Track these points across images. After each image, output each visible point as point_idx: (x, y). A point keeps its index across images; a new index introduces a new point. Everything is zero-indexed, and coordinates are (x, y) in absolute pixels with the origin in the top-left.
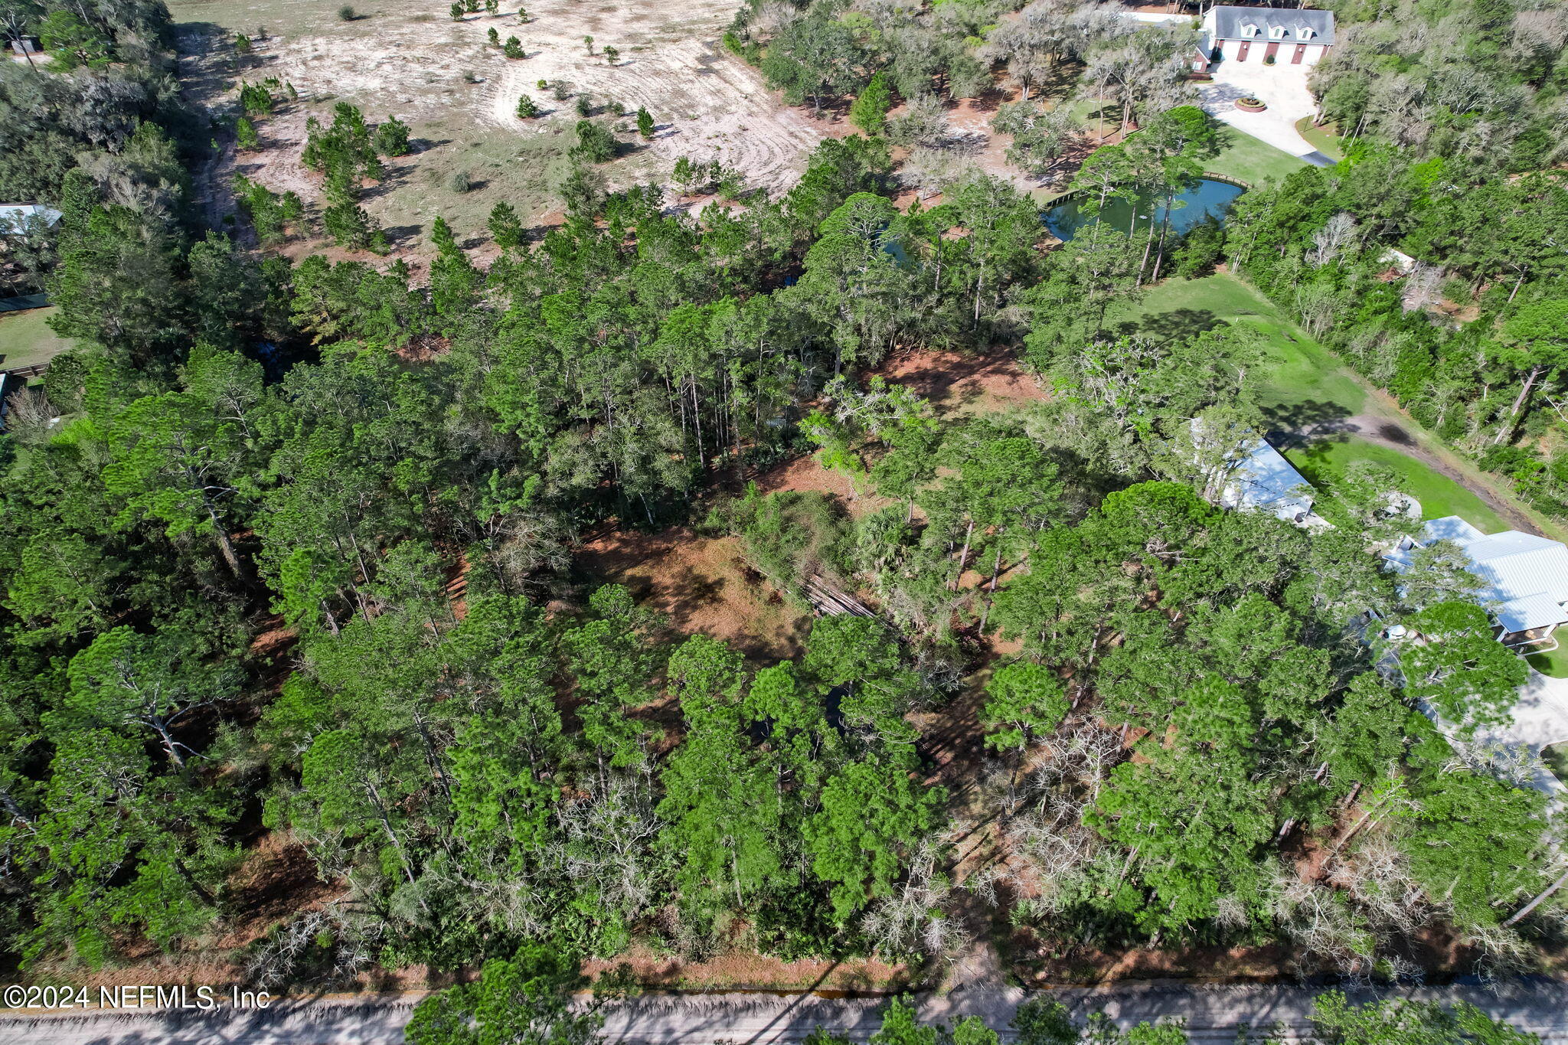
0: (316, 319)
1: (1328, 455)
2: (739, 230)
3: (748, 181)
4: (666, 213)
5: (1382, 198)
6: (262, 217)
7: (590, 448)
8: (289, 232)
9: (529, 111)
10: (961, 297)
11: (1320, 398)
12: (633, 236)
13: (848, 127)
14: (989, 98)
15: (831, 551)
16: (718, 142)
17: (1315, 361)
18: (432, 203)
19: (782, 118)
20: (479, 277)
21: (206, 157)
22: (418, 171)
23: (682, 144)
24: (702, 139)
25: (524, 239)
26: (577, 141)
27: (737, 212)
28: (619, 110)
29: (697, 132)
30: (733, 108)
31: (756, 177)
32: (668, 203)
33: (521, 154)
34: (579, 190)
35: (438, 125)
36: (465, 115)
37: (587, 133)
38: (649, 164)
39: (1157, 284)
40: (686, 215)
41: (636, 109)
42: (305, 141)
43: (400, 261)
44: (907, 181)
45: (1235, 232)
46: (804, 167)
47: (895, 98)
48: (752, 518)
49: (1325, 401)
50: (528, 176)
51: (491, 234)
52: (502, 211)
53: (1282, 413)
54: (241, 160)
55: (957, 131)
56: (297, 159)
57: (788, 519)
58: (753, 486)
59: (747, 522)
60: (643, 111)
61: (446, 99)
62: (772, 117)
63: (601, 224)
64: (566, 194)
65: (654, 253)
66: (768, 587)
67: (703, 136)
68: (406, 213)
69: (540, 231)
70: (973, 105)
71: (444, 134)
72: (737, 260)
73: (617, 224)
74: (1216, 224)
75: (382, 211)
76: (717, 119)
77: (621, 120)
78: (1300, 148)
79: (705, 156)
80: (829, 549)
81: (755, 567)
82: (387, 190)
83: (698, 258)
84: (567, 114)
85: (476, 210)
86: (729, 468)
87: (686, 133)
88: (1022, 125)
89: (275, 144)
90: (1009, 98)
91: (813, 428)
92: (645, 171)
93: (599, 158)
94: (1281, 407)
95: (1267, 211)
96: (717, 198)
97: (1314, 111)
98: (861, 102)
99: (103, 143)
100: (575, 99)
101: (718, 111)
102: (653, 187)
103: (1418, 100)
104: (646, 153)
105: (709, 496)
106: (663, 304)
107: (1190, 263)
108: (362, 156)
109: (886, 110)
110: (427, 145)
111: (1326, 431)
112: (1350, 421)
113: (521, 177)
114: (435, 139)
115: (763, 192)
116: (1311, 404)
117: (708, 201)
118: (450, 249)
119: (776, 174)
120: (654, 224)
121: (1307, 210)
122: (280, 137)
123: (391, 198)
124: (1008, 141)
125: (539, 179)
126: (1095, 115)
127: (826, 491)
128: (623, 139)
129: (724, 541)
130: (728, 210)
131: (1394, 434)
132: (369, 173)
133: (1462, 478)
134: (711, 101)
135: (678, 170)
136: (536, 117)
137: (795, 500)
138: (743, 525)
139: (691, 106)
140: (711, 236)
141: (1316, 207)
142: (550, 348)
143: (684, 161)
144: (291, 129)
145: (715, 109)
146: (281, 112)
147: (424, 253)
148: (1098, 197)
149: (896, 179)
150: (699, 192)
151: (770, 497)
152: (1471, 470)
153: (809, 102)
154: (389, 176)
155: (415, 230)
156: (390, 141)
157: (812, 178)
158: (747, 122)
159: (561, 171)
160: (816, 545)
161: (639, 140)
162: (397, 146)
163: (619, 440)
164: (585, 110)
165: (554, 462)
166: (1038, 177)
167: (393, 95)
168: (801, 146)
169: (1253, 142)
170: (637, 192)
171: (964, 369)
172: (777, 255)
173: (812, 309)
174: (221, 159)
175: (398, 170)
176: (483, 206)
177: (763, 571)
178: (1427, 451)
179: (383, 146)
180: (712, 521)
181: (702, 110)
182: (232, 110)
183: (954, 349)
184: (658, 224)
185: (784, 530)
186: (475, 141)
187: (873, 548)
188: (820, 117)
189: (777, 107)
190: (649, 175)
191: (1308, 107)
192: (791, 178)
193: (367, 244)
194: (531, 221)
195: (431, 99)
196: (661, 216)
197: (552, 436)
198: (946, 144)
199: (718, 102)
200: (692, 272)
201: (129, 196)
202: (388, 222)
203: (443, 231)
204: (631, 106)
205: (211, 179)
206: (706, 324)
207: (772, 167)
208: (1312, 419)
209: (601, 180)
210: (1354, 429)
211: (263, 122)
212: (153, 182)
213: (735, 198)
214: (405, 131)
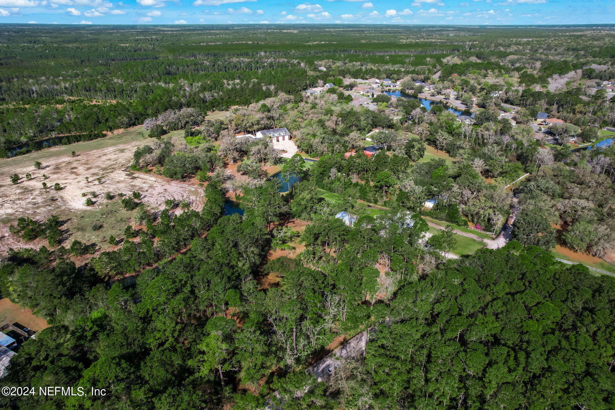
4: (171, 215)
9: (91, 203)
13: (195, 181)
16: (162, 195)
23: (152, 199)
24: (156, 196)
28: (122, 195)
29: (152, 194)
33: (102, 215)
38: (148, 206)
50: (113, 220)
51: (124, 237)
59: (272, 268)
67: (155, 194)
69: (137, 232)
71: (65, 217)
76: (154, 189)
80: (296, 264)
81: (282, 275)
84: (103, 200)
87: (149, 195)
90: (228, 164)
97: (297, 150)
100: (101, 196)
101: (152, 187)
104: (143, 203)
110: (64, 222)
134: (146, 185)
136: (94, 204)
139: (142, 188)
150: (172, 208)
152: (383, 207)
158: (164, 188)
160: (292, 265)
161: (137, 201)
164: (110, 197)
168: (187, 190)
175: (63, 231)
178: (374, 207)
179: (51, 226)
180: (266, 271)
181: (146, 188)
185: (283, 266)
186: (80, 216)
187: (307, 258)
188: (184, 181)
192: (194, 198)
199: (149, 185)
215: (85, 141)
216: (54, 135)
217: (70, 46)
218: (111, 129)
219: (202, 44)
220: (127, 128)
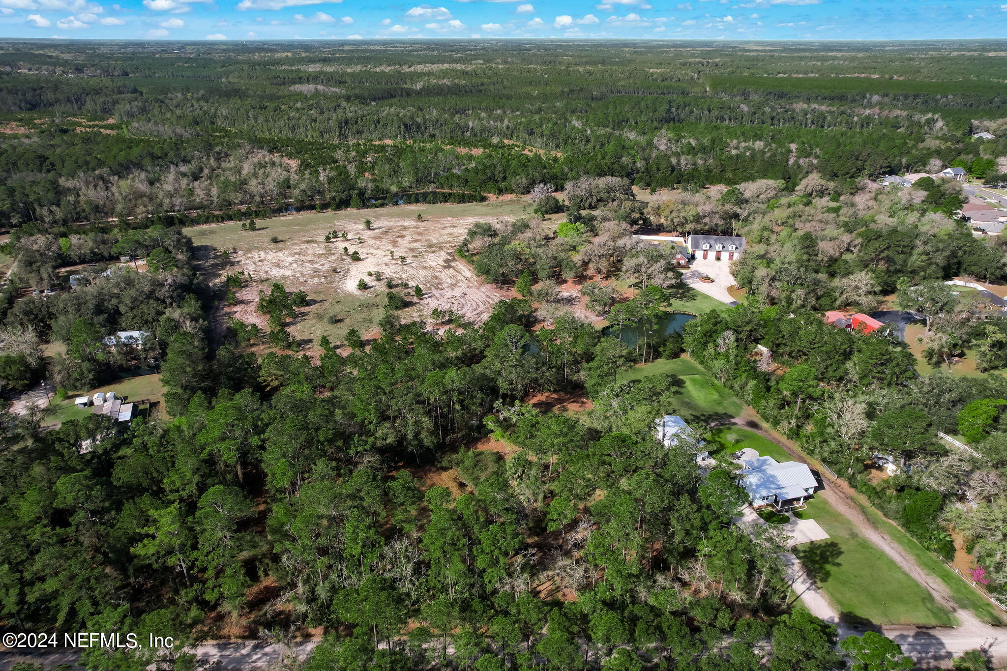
0: (270, 379)
1: (721, 435)
2: (460, 341)
3: (466, 318)
4: (428, 332)
5: (748, 323)
6: (241, 335)
7: (394, 428)
8: (252, 342)
9: (363, 286)
10: (558, 369)
11: (721, 410)
12: (412, 343)
13: (514, 293)
14: (581, 278)
15: (496, 473)
16: (453, 300)
17: (721, 395)
18: (318, 329)
19: (483, 289)
20: (343, 361)
21: (212, 308)
22: (311, 314)
23: (436, 301)
24: (445, 299)
25: (362, 345)
26: (387, 300)
27: (460, 332)
28: (406, 286)
29: (442, 295)
30: (460, 284)
31: (470, 316)
32: (428, 328)
33: (360, 306)
34: (388, 323)
35: (320, 293)
36: (332, 288)
37: (391, 297)
38: (420, 311)
39: (652, 362)
40: (437, 334)
41: (414, 285)
42: (257, 299)
43: (305, 355)
44: (540, 318)
45: (688, 339)
46: (492, 311)
47: (535, 279)
48: (462, 462)
49: (724, 412)
50: (363, 316)
51: (346, 342)
52: (353, 332)
53: (703, 418)
54: (227, 310)
55: (566, 294)
56: (253, 308)
57: (478, 461)
58: (462, 449)
59: (460, 463)
60: (417, 287)
61: (323, 280)
62: (478, 288)
63: (397, 338)
64: (381, 324)
65: (422, 350)
66: (469, 489)
67: (446, 297)
68: (306, 333)
69: (369, 342)
70: (574, 282)
71: (322, 297)
72: (459, 353)
73: (405, 338)
74: (679, 336)
75: (297, 331)
76: (453, 290)
77: (407, 290)
78: (728, 299)
79: (447, 307)
80: (494, 472)
81: (463, 481)
82: (296, 323)
83: (441, 352)
84: (381, 287)
85: (339, 332)
86: (454, 442)
87: (438, 296)
88: (593, 292)
89: (242, 302)
90: (591, 278)
91: (489, 422)
92: (418, 314)
93: (397, 308)
94: (703, 415)
95: (699, 329)
96: (451, 326)
97: (734, 283)
98: (519, 281)
99: (171, 304)
100: (385, 280)
101: (453, 286)
102: (422, 321)
103: (773, 279)
104: (419, 305)
105: (444, 453)
106: (426, 369)
107: (667, 352)
108: (285, 307)
109: (532, 285)
110: (315, 302)
111: (722, 425)
112: (733, 420)
113: (359, 317)
114: (318, 299)
115: (471, 324)
116: (717, 414)
117: (447, 328)
118: (329, 349)
119: (479, 315)
120: (422, 338)
121: (714, 328)
122: (245, 298)
123: (299, 326)
124: (586, 299)
125: (368, 318)
126: (630, 286)
127: (495, 451)
128: (407, 299)
129: (451, 471)
130: (455, 331)
131: (753, 425)
132: (288, 315)
133: (779, 442)
134: (449, 281)
135: (433, 314)
136: (367, 289)
137: (481, 453)
138: (458, 464)
139: (441, 284)
140: (447, 343)
141: (718, 327)
142: (379, 387)
143: (436, 310)
144: (251, 294)
145: (452, 285)
146: (244, 287)
147: (316, 352)
148: (618, 324)
149: (535, 317)
150: (443, 323)
151: (470, 453)
152: (784, 439)
153: (496, 281)
154: (297, 316)
155: (310, 341)
156: (298, 301)
157: (493, 318)
158: (466, 291)
159: (379, 314)
160: (489, 471)
161: (415, 299)
162: (301, 302)
163: (406, 425)
164: (390, 286)
165: (379, 433)
166: (602, 315)
167: (298, 278)
168: (491, 302)
169: (706, 297)
170: (414, 324)
171: (560, 401)
172: (477, 351)
173: (488, 372)
174: (218, 308)
175: (301, 313)
176: (342, 331)
177: (466, 483)
178: (766, 431)
179: (295, 303)
180: (445, 463)
181: (446, 285)
182: (222, 286)
183: (555, 391)
184: (424, 338)
185: (476, 466)
186: (338, 300)
187: (513, 470)
188: (501, 288)
189: (481, 284)
190: (420, 316)
191: (732, 281)
192: (485, 317)
193: (289, 346)
194: (365, 336)
195: (316, 280)
196: (425, 334)
197: (379, 423)
198: (558, 301)
199: (453, 281)
200: (438, 358)
201: (188, 326)
202: (299, 337)
203: (325, 342)
204: (412, 283)
205: (214, 318)
206: (443, 377)
207: (477, 312)
208: (716, 420)
209: (398, 318)
210: (735, 424)
211: (236, 292)
212: (197, 321)
213: (460, 326)
214: (306, 296)
215: (453, 202)
216: (431, 188)
217: (581, 69)
218: (501, 192)
219: (780, 75)
220: (523, 194)
